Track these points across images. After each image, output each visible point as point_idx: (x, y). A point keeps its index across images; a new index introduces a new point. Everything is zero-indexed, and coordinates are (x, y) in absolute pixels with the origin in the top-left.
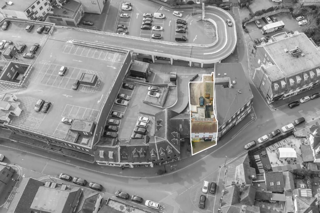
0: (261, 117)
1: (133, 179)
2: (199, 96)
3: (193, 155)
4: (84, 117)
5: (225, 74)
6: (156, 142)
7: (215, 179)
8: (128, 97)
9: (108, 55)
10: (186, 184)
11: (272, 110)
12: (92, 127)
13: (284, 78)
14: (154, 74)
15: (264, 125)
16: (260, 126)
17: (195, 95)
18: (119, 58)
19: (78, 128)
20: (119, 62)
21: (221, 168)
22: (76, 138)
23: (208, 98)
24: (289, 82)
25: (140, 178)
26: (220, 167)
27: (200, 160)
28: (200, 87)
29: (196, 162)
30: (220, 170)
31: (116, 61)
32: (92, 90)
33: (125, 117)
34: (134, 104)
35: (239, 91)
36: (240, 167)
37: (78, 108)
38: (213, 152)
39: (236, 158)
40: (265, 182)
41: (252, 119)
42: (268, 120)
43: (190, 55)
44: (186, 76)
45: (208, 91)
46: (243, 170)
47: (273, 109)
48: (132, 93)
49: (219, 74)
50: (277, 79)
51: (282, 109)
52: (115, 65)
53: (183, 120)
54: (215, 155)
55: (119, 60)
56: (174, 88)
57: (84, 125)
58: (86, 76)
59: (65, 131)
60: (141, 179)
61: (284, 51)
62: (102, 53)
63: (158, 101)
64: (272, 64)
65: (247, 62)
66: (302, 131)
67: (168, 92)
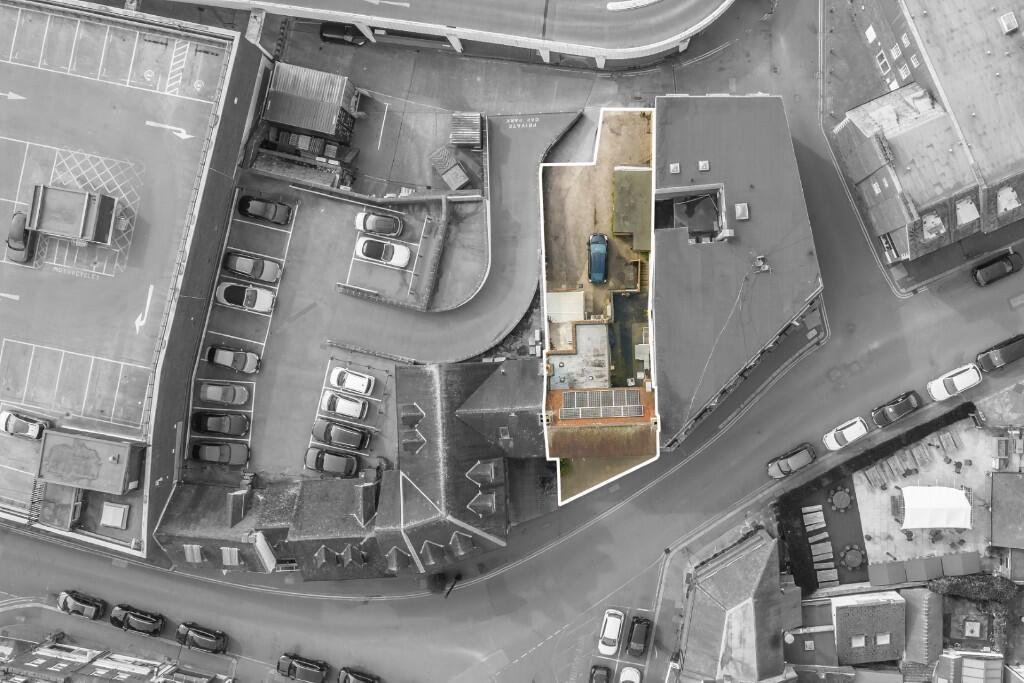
0: (850, 330)
1: (337, 602)
2: (586, 231)
3: (561, 503)
4: (91, 400)
5: (703, 165)
6: (402, 526)
7: (647, 600)
8: (269, 270)
9: (138, 60)
10: (539, 620)
11: (902, 294)
12: (130, 464)
13: (976, 189)
14: (379, 108)
15: (855, 368)
16: (839, 373)
17: (570, 222)
18: (198, 72)
19: (73, 473)
20: (200, 96)
21: (672, 554)
22: (75, 507)
23: (628, 238)
24: (996, 203)
25: (363, 599)
26: (668, 551)
27: (591, 523)
28: (589, 181)
29: (576, 533)
30: (667, 564)
31: (183, 91)
32: (101, 260)
33: (268, 367)
34: (302, 301)
35: (761, 263)
36: (740, 612)
37: (55, 356)
38: (641, 492)
39: (732, 514)
40: (832, 632)
41: (809, 341)
42: (875, 345)
43: (542, 19)
44: (524, 116)
45: (625, 219)
46: (753, 627)
47: (903, 290)
48: (283, 243)
49: (674, 168)
50: (940, 195)
51: (941, 290)
52: (181, 115)
53: (513, 415)
54: (648, 504)
55: (198, 85)
56: (470, 208)
57: (92, 462)
58: (53, 200)
59: (23, 468)
60: (366, 602)
61: (999, 26)
62: (111, 46)
63: (404, 283)
64: (927, 100)
65: (816, 31)
66: (1009, 392)
67: (447, 232)
